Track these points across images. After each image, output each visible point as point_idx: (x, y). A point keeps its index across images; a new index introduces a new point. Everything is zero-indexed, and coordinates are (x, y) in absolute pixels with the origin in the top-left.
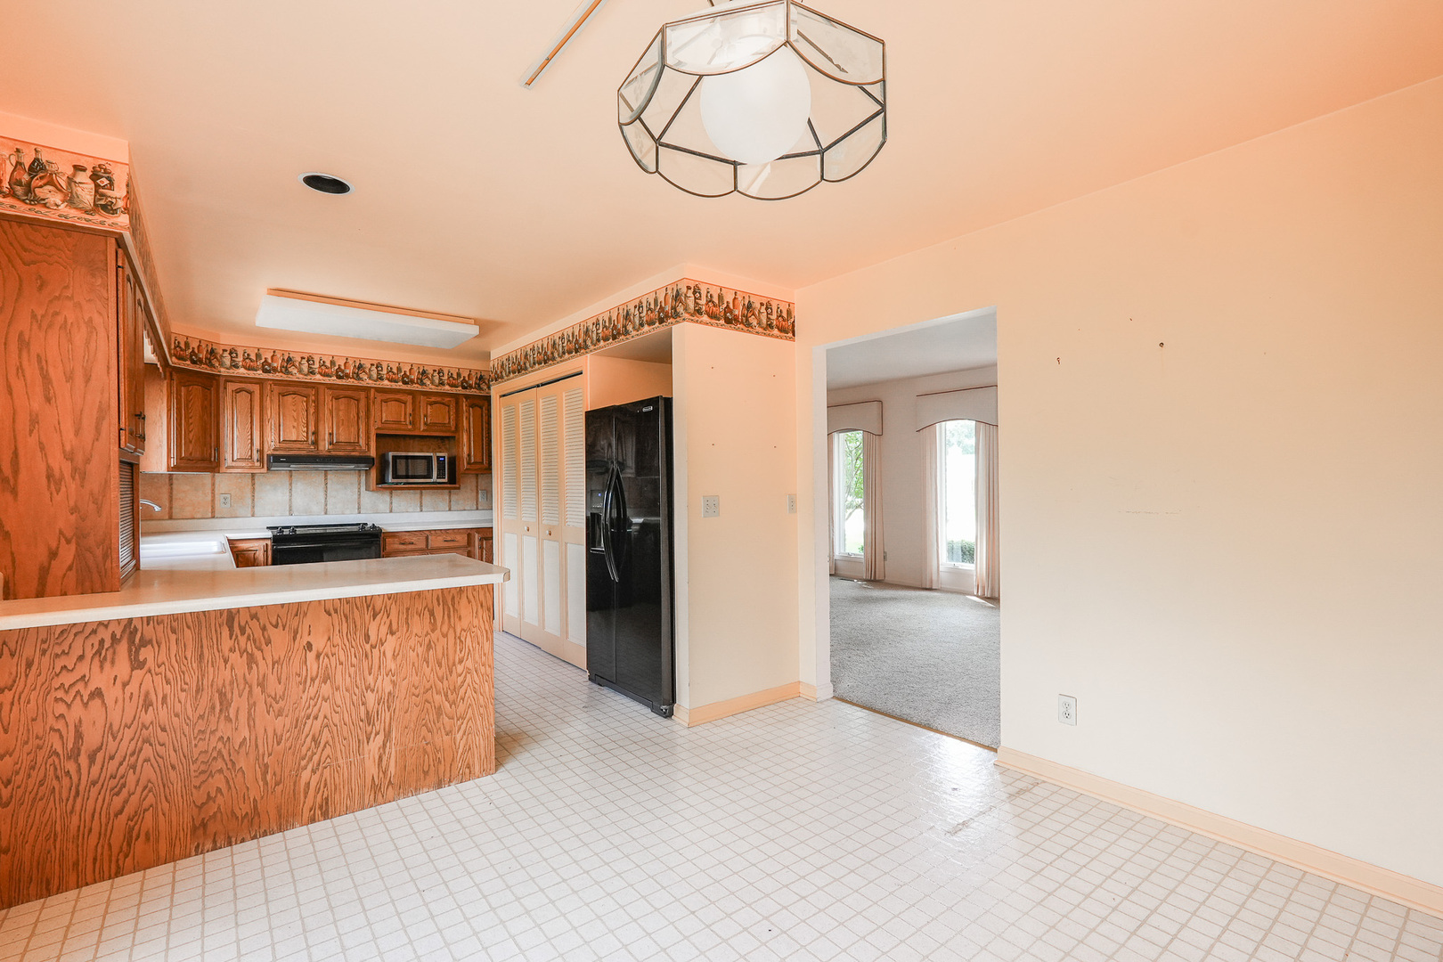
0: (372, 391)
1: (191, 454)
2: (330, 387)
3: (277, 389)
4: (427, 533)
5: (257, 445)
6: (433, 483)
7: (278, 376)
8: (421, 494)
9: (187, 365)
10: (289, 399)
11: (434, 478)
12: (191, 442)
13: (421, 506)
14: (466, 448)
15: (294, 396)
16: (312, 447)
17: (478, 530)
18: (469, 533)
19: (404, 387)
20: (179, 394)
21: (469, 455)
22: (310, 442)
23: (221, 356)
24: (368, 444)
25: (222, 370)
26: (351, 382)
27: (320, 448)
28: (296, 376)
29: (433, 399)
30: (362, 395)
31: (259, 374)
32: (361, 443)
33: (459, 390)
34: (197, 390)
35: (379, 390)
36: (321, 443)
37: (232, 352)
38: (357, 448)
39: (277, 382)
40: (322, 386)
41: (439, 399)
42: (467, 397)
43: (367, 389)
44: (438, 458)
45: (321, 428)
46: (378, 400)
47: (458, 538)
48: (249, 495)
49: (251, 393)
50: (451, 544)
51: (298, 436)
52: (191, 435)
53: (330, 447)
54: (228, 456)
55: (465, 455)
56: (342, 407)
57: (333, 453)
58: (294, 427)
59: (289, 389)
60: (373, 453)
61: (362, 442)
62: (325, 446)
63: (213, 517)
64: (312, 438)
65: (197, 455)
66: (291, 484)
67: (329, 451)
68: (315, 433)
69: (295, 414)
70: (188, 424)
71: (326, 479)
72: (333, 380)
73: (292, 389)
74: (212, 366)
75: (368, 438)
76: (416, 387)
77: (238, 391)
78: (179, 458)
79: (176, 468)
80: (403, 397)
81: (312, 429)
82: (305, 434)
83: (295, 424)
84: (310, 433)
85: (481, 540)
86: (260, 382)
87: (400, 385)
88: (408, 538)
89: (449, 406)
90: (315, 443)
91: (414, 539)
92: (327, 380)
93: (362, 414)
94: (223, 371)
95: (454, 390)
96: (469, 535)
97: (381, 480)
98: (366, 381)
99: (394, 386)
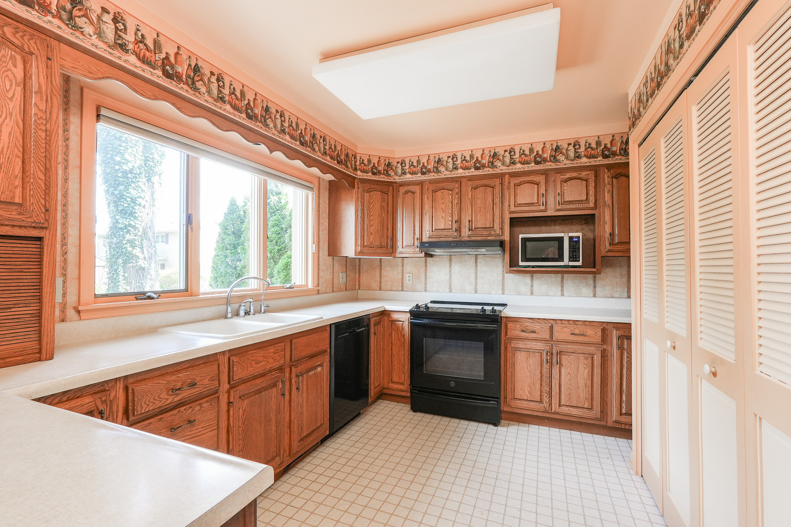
0: (507, 177)
1: (372, 243)
2: (470, 178)
3: (432, 187)
4: (552, 322)
5: (417, 235)
6: (565, 266)
7: (432, 176)
8: (563, 278)
9: (369, 176)
10: (439, 193)
11: (566, 261)
12: (372, 234)
13: (562, 290)
14: (605, 226)
15: (443, 191)
16: (456, 234)
17: (617, 325)
18: (605, 328)
19: (538, 167)
20: (363, 198)
21: (612, 235)
22: (454, 229)
23: (396, 167)
24: (502, 229)
25: (397, 177)
26: (487, 171)
27: (463, 234)
28: (445, 174)
29: (568, 175)
30: (497, 182)
31: (419, 177)
32: (495, 228)
33: (600, 161)
34: (377, 195)
35: (513, 175)
36: (463, 230)
37: (403, 163)
38: (493, 233)
39: (431, 182)
40: (464, 180)
41: (574, 174)
42: (609, 167)
43: (501, 176)
44: (571, 238)
45: (463, 216)
46: (512, 185)
47: (590, 331)
48: (423, 275)
49: (413, 193)
50: (581, 339)
51: (445, 225)
52: (372, 228)
53: (470, 233)
54: (399, 244)
55: (607, 235)
56: (480, 196)
57: (473, 238)
58: (442, 217)
59: (439, 186)
60: (506, 237)
61: (497, 226)
62: (466, 233)
63: (402, 290)
64: (455, 226)
65: (377, 243)
66: (450, 267)
67: (469, 236)
68: (459, 221)
69: (443, 206)
70: (370, 221)
71: (476, 262)
72: (473, 172)
73: (441, 185)
74: (389, 175)
75: (502, 222)
76: (549, 165)
77: (406, 192)
78: (363, 246)
79: (361, 253)
80: (536, 178)
81: (456, 218)
82: (450, 223)
83: (443, 215)
84: (454, 222)
85: (619, 338)
86: (421, 184)
87: (532, 167)
88: (531, 326)
89: (586, 180)
90: (459, 230)
91: (536, 327)
92: (467, 173)
93: (497, 200)
94: (397, 179)
95: (593, 162)
96: (604, 330)
97: (513, 263)
98: (501, 168)
99: (527, 168)
